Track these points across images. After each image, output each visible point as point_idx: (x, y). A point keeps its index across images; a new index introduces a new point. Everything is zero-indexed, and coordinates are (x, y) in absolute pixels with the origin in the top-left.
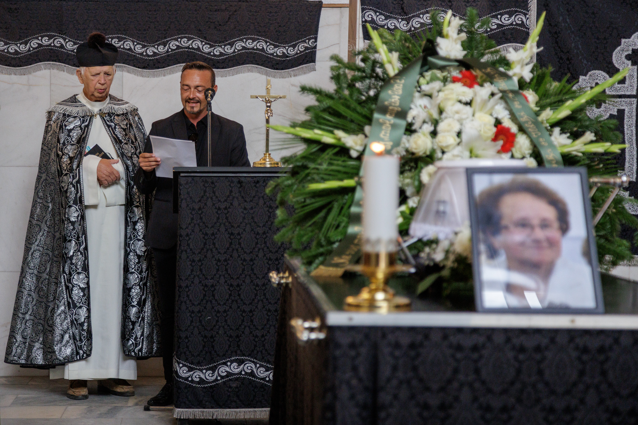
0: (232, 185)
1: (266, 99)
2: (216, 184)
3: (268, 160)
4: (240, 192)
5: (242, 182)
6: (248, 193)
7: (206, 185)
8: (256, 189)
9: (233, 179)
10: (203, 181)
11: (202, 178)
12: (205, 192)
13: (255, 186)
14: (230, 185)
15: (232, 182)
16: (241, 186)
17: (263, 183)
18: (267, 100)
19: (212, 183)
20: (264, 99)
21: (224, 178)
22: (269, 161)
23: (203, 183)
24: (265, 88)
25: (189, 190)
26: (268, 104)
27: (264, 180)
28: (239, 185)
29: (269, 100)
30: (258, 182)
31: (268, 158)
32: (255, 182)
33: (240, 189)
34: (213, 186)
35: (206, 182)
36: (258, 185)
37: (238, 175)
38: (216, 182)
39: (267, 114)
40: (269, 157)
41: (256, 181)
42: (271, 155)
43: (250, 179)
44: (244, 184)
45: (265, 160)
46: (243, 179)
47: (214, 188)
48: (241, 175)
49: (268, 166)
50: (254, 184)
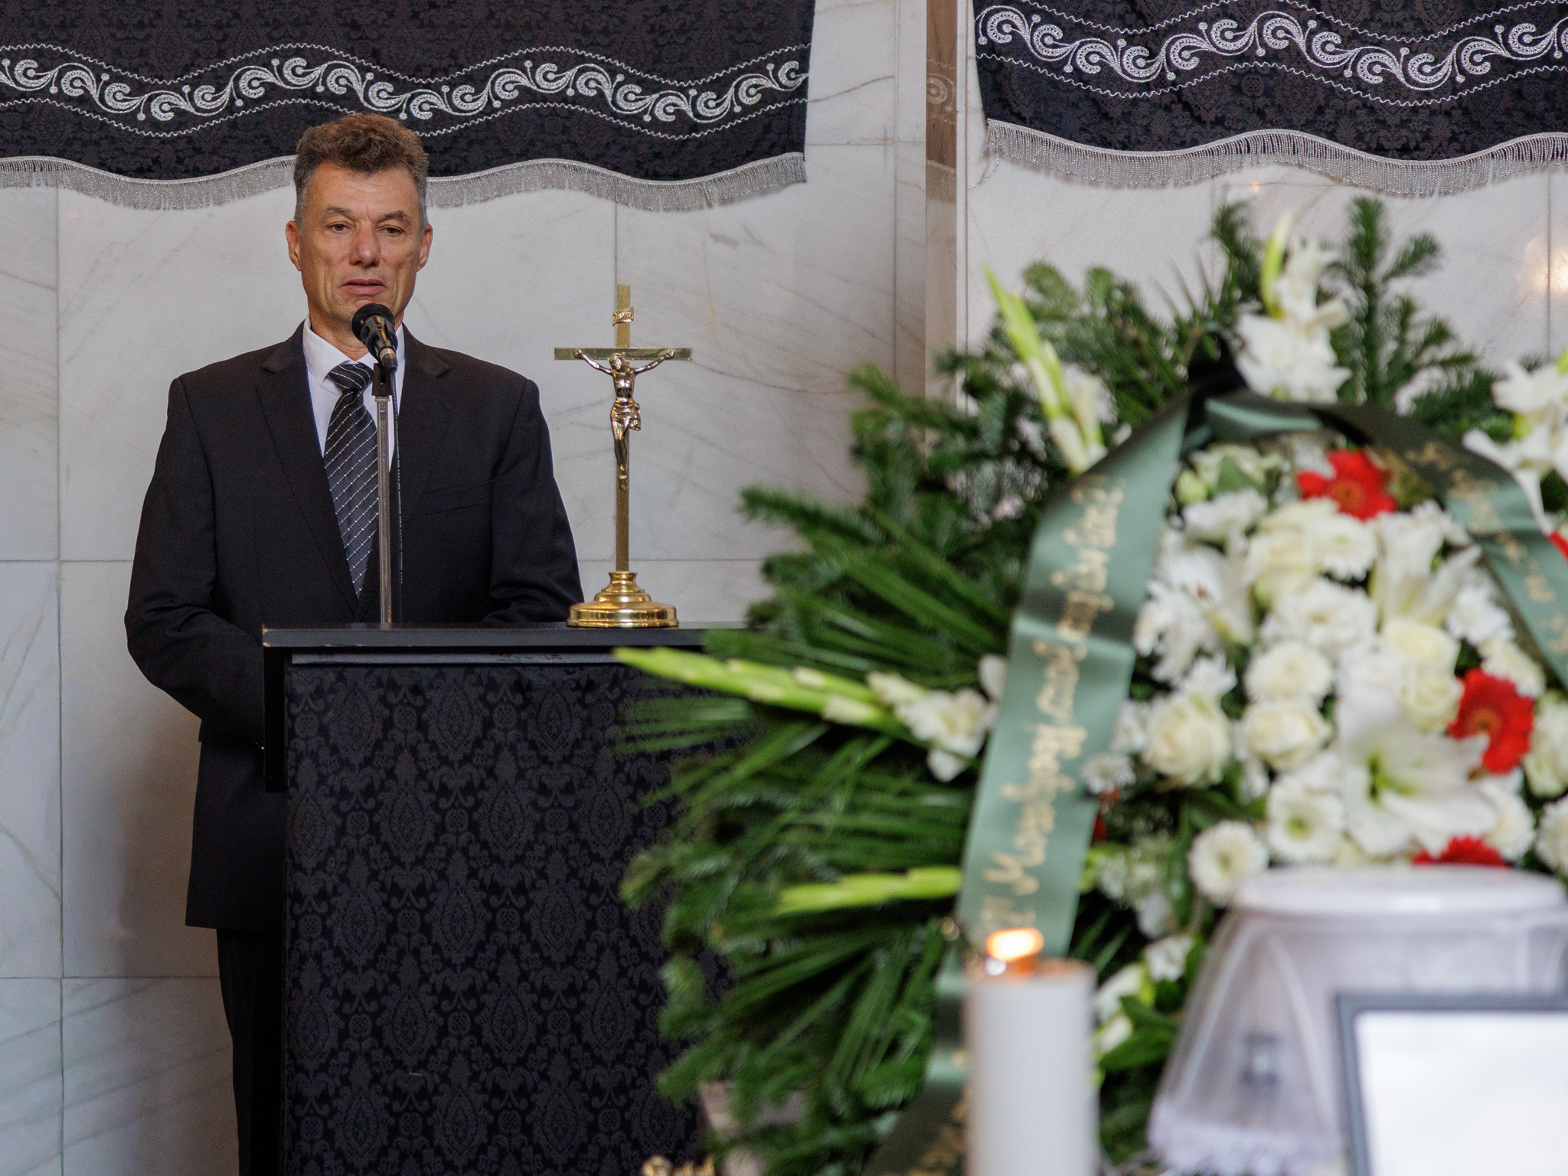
0: (491, 698)
1: (612, 363)
2: (429, 694)
3: (625, 599)
4: (522, 725)
5: (529, 687)
6: (554, 730)
7: (392, 699)
8: (585, 714)
9: (494, 673)
10: (380, 684)
11: (378, 671)
12: (388, 724)
13: (580, 701)
14: (483, 698)
15: (492, 686)
16: (527, 702)
17: (611, 688)
18: (619, 364)
19: (416, 690)
20: (606, 364)
21: (462, 670)
22: (629, 605)
23: (381, 691)
24: (610, 320)
25: (325, 720)
26: (622, 384)
27: (616, 676)
28: (519, 699)
29: (623, 369)
30: (591, 686)
31: (624, 590)
32: (578, 687)
33: (524, 715)
34: (419, 702)
35: (393, 686)
36: (589, 698)
37: (513, 659)
38: (431, 687)
39: (621, 421)
40: (628, 586)
41: (583, 682)
42: (637, 580)
43: (560, 675)
44: (537, 696)
45: (614, 598)
46: (531, 675)
47: (423, 709)
48: (523, 659)
49: (628, 623)
50: (572, 696)
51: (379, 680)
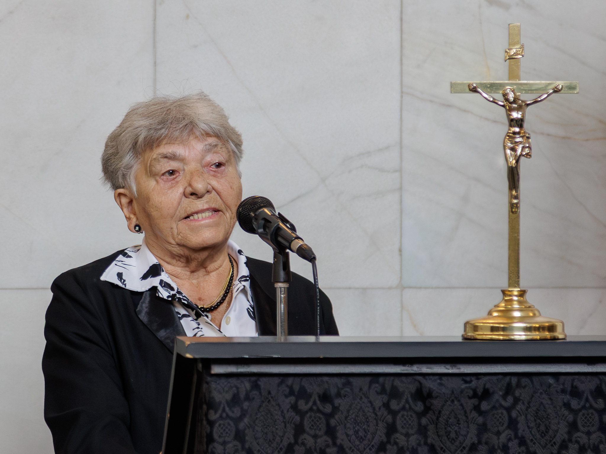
1: (505, 95)
3: (517, 314)
5: (430, 395)
6: (453, 435)
8: (480, 420)
9: (397, 382)
10: (292, 392)
12: (299, 430)
13: (477, 408)
14: (387, 406)
15: (395, 394)
16: (427, 409)
17: (504, 397)
18: (511, 97)
19: (325, 398)
20: (499, 97)
21: (368, 379)
22: (521, 319)
23: (292, 399)
25: (241, 426)
26: (516, 115)
27: (509, 385)
28: (419, 407)
30: (486, 394)
31: (516, 306)
32: (475, 395)
33: (424, 421)
34: (328, 409)
35: (303, 394)
36: (485, 406)
37: (415, 369)
38: (338, 395)
39: (513, 149)
40: (520, 302)
41: (480, 391)
42: (528, 296)
43: (457, 384)
44: (436, 403)
45: (506, 312)
47: (331, 415)
48: (425, 369)
49: (520, 336)
50: (470, 404)
51: (291, 388)
